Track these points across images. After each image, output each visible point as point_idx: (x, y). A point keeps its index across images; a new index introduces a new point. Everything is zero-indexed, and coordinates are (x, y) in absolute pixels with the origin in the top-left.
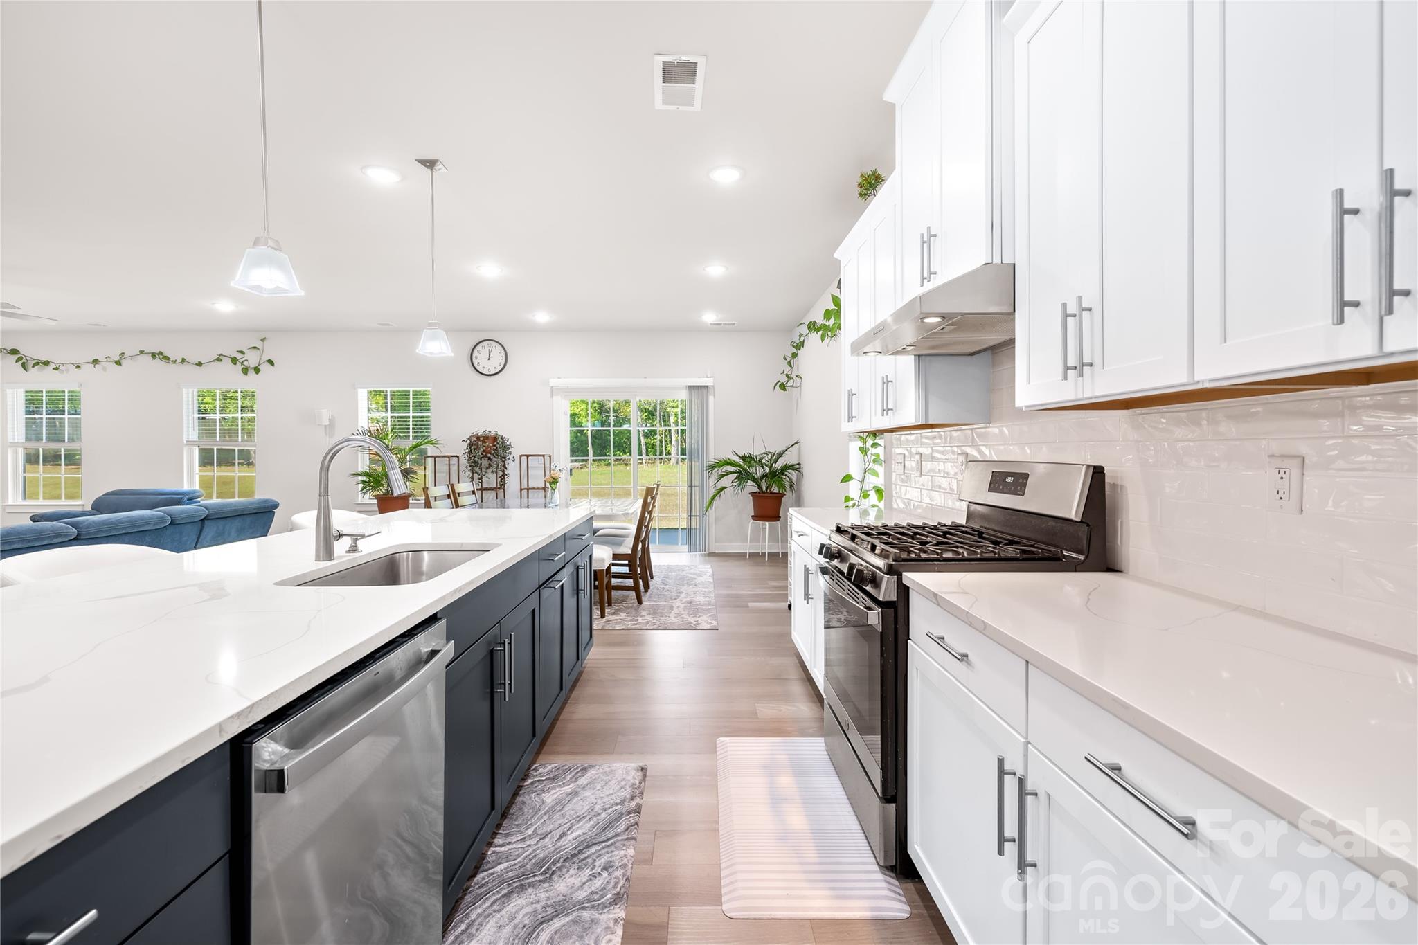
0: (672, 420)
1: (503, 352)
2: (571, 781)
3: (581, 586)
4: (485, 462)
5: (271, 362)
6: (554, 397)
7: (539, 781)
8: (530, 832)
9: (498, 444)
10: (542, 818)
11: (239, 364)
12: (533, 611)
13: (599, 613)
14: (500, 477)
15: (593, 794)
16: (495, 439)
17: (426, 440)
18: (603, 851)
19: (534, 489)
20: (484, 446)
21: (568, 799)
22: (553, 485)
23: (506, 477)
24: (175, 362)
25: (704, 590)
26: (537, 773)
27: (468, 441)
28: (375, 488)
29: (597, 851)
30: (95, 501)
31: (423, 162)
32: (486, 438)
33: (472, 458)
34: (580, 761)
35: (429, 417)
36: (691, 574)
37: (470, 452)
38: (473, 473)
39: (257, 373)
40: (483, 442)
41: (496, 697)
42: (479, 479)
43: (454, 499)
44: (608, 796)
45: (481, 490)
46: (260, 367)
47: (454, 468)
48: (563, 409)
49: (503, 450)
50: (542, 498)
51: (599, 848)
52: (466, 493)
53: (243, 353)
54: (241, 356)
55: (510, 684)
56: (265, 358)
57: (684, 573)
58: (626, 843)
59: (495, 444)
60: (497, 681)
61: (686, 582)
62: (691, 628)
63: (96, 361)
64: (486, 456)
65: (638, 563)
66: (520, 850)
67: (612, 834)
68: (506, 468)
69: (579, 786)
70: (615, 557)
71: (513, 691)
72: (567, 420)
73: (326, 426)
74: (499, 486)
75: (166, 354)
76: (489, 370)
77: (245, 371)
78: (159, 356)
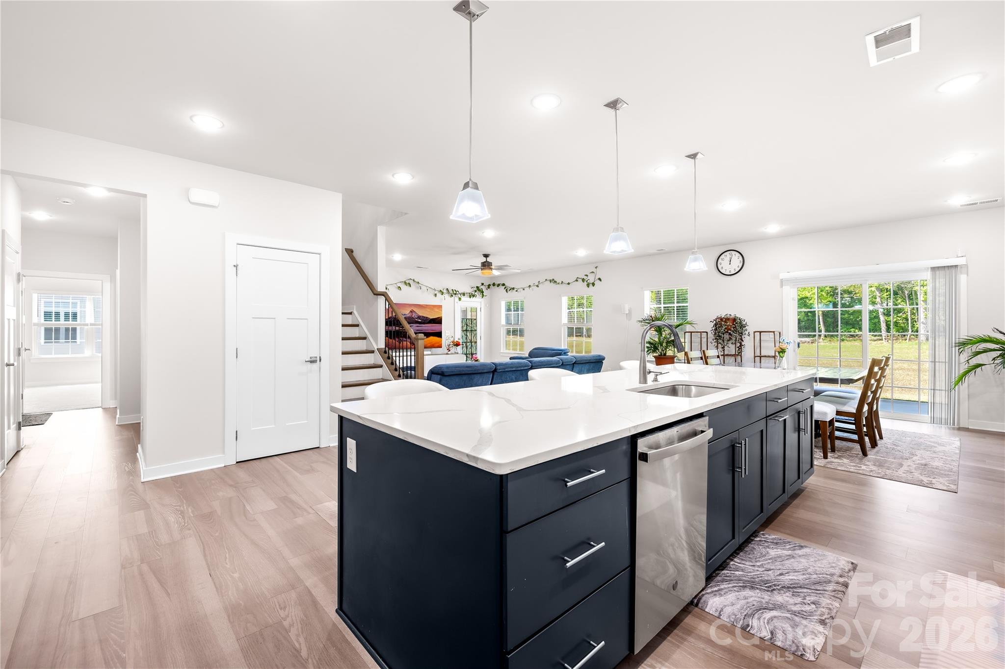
0: (921, 297)
1: (741, 257)
2: (789, 549)
3: (802, 426)
4: (727, 336)
5: (600, 279)
6: (784, 287)
7: (765, 541)
8: (758, 564)
9: (736, 323)
10: (767, 560)
11: (585, 282)
12: (762, 431)
13: (822, 455)
14: (738, 347)
15: (807, 562)
16: (734, 320)
17: (686, 322)
18: (813, 594)
19: (765, 356)
20: (726, 325)
21: (787, 557)
22: (781, 354)
23: (743, 347)
24: (559, 283)
25: (944, 457)
26: (764, 537)
27: (715, 322)
28: (654, 351)
29: (807, 592)
30: (530, 352)
31: (689, 156)
32: (727, 319)
33: (717, 333)
34: (798, 541)
35: (687, 306)
36: (930, 442)
37: (716, 329)
38: (718, 344)
39: (593, 286)
40: (725, 322)
41: (736, 474)
42: (722, 348)
43: (705, 359)
44: (819, 567)
45: (723, 355)
46: (595, 283)
47: (704, 340)
48: (791, 297)
49: (741, 327)
50: (772, 363)
51: (810, 591)
52: (713, 357)
53: (587, 276)
54: (586, 277)
55: (745, 469)
56: (597, 278)
57: (922, 440)
58: (832, 598)
59: (735, 323)
60: (737, 465)
61: (922, 447)
62: (921, 484)
63: (530, 286)
64: (727, 332)
65: (864, 423)
66: (751, 570)
67: (821, 588)
68: (743, 341)
69: (796, 554)
70: (838, 413)
71: (747, 474)
72: (795, 304)
73: (627, 314)
74: (737, 354)
75: (555, 280)
76: (730, 271)
77: (588, 285)
78: (553, 281)
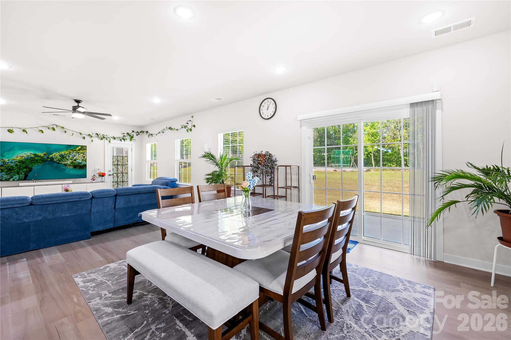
1: (275, 104)
6: (302, 128)
11: (186, 128)
24: (173, 130)
39: (191, 131)
48: (307, 136)
53: (187, 123)
56: (193, 124)
59: (265, 158)
63: (159, 132)
72: (311, 142)
76: (268, 116)
77: (187, 131)
78: (170, 128)
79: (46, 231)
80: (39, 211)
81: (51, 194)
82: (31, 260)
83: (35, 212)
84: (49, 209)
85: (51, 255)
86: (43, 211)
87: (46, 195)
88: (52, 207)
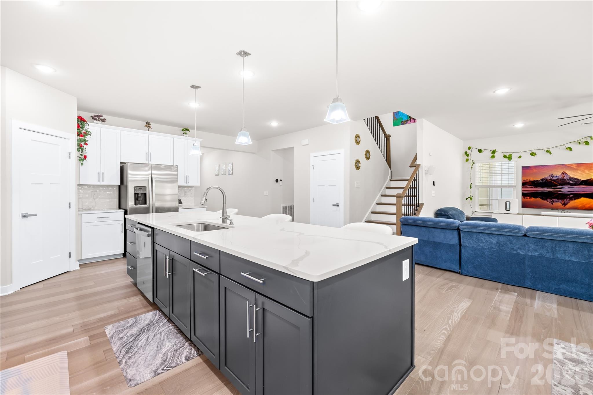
2: (166, 353)
7: (182, 346)
8: (163, 333)
15: (148, 354)
18: (126, 341)
21: (159, 347)
26: (188, 348)
29: (129, 340)
44: (140, 357)
67: (126, 346)
79: (543, 272)
80: (535, 246)
81: (550, 228)
82: (521, 297)
83: (530, 245)
84: (546, 245)
85: (544, 302)
86: (539, 246)
87: (542, 228)
88: (551, 244)
